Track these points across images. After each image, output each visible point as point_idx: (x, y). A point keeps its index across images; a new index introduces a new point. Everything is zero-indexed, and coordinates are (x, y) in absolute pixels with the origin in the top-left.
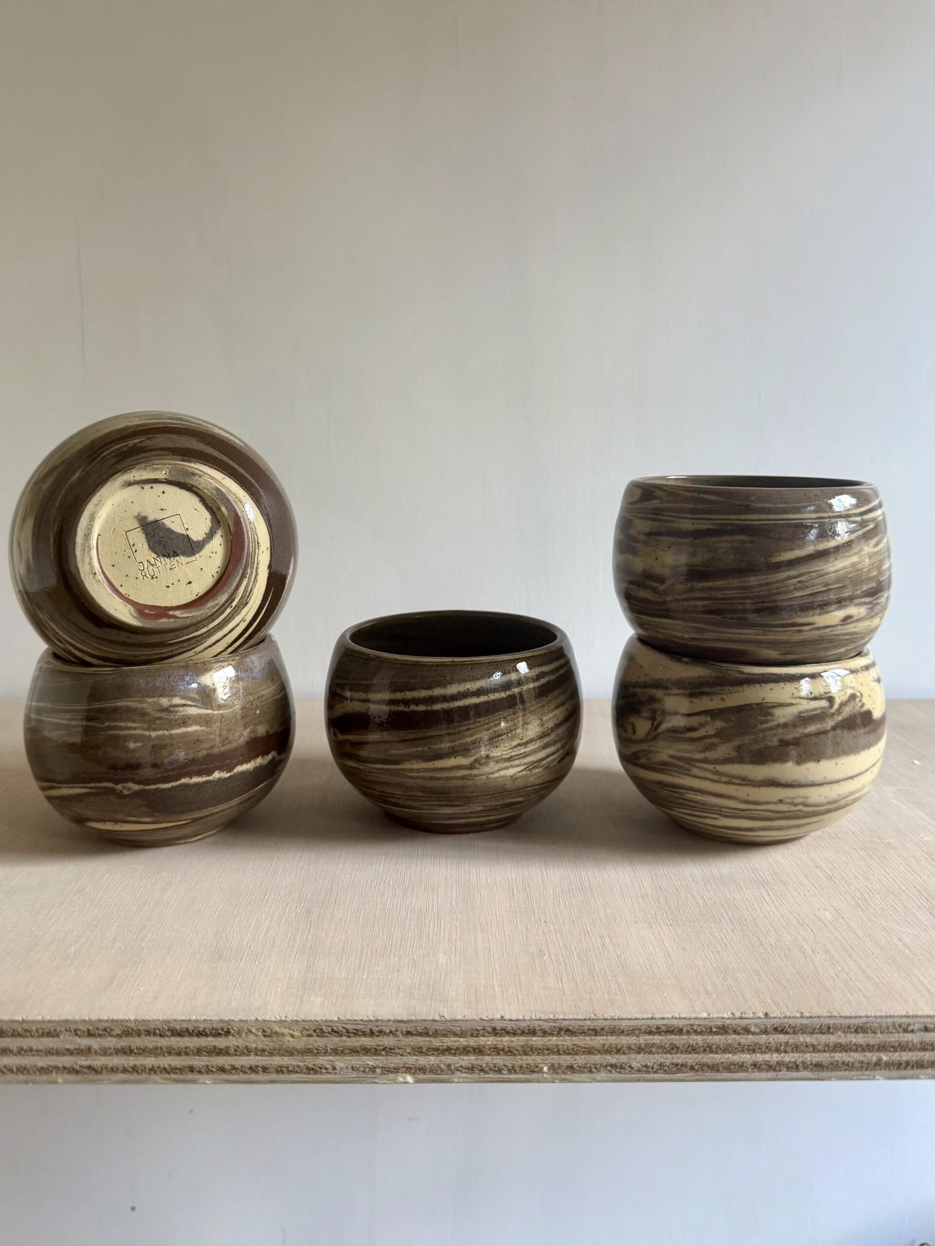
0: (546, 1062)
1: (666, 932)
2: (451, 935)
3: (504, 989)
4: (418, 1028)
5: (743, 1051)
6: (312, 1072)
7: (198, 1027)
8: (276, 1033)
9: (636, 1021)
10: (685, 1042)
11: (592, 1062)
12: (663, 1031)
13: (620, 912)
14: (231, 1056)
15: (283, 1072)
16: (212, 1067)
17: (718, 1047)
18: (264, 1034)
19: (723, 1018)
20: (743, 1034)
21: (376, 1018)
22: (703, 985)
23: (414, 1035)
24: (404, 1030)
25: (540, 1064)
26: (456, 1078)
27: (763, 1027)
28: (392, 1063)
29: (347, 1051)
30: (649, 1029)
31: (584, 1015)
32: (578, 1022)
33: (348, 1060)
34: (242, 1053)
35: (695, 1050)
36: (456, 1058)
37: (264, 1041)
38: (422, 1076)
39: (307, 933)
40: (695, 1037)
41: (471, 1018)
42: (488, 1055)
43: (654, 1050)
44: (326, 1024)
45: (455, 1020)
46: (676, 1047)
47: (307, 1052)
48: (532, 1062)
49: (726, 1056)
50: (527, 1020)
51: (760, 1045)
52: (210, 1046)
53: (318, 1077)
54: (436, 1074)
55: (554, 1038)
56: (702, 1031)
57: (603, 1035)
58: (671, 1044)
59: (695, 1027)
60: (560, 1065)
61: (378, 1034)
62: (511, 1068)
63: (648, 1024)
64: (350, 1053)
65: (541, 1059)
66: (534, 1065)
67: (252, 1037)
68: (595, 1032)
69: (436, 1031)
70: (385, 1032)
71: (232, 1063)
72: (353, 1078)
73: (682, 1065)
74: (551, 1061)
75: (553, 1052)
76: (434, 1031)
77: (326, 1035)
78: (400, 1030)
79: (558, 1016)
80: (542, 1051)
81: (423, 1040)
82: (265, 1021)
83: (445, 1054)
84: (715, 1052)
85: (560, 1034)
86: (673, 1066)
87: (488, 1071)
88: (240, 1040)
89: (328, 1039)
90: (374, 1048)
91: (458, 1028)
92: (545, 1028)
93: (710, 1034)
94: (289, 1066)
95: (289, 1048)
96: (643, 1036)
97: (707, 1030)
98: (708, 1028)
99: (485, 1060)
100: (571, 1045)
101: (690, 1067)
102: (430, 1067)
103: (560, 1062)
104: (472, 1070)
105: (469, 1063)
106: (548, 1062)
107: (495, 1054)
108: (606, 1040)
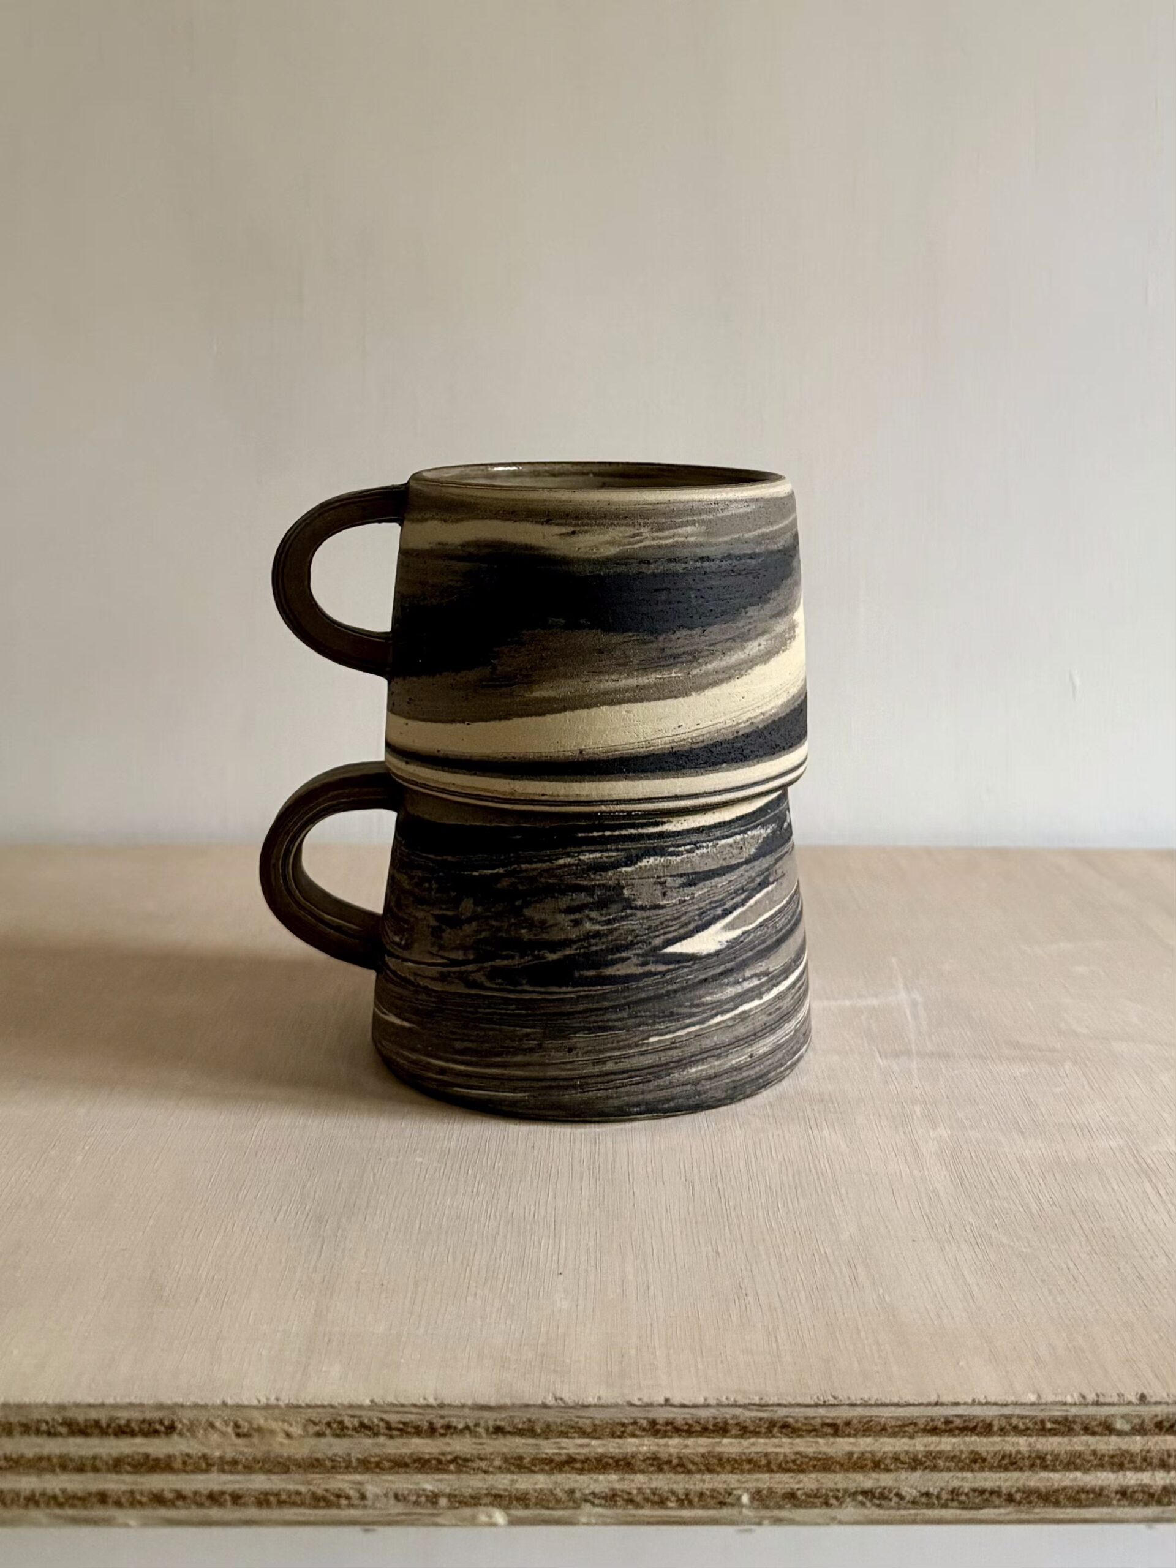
0: (743, 1485)
1: (968, 1257)
2: (577, 1262)
3: (672, 1352)
4: (517, 1420)
5: (1101, 1466)
6: (322, 1504)
7: (118, 1418)
8: (259, 1430)
9: (906, 1408)
10: (997, 1448)
11: (832, 1486)
12: (957, 1428)
14: (176, 1473)
15: (268, 1504)
16: (142, 1494)
17: (1056, 1457)
18: (237, 1430)
19: (1065, 1404)
20: (1102, 1435)
21: (439, 1402)
22: (1033, 1348)
23: (509, 1433)
24: (491, 1423)
25: (736, 1489)
26: (583, 1516)
27: (1137, 1421)
28: (468, 1487)
29: (387, 1464)
30: (931, 1424)
31: (815, 1397)
32: (803, 1409)
33: (387, 1481)
35: (1015, 1463)
36: (583, 1478)
37: (235, 1445)
38: (520, 1513)
39: (315, 1257)
40: (1015, 1439)
41: (611, 1401)
42: (642, 1472)
43: (941, 1463)
44: (350, 1412)
45: (583, 1406)
46: (981, 1458)
47: (313, 1466)
48: (720, 1486)
49: (1072, 1475)
50: (713, 1407)
51: (1132, 1455)
52: (138, 1453)
53: (333, 1512)
54: (548, 1508)
55: (762, 1441)
56: (1028, 1429)
57: (849, 1435)
58: (972, 1452)
59: (1014, 1421)
60: (771, 1491)
61: (442, 1431)
62: (683, 1497)
63: (930, 1414)
64: (391, 1468)
65: (738, 1481)
66: (725, 1492)
67: (215, 1437)
68: (836, 1429)
69: (548, 1426)
70: (455, 1428)
71: (178, 1486)
72: (399, 1514)
73: (992, 1493)
74: (755, 1484)
75: (759, 1467)
76: (544, 1426)
77: (350, 1432)
78: (482, 1424)
79: (768, 1399)
80: (739, 1464)
81: (523, 1444)
82: (239, 1407)
83: (564, 1469)
84: (1051, 1468)
85: (771, 1432)
86: (976, 1494)
87: (642, 1502)
88: (193, 1443)
89: (355, 1440)
90: (435, 1459)
91: (588, 1422)
92: (745, 1422)
93: (1043, 1433)
94: (282, 1493)
95: (281, 1457)
96: (922, 1437)
97: (1036, 1427)
98: (1038, 1421)
99: (636, 1481)
100: (791, 1453)
101: (1005, 1495)
102: (536, 1494)
103: (772, 1486)
104: (611, 1500)
105: (606, 1488)
106: (751, 1485)
107: (655, 1471)
108: (853, 1445)
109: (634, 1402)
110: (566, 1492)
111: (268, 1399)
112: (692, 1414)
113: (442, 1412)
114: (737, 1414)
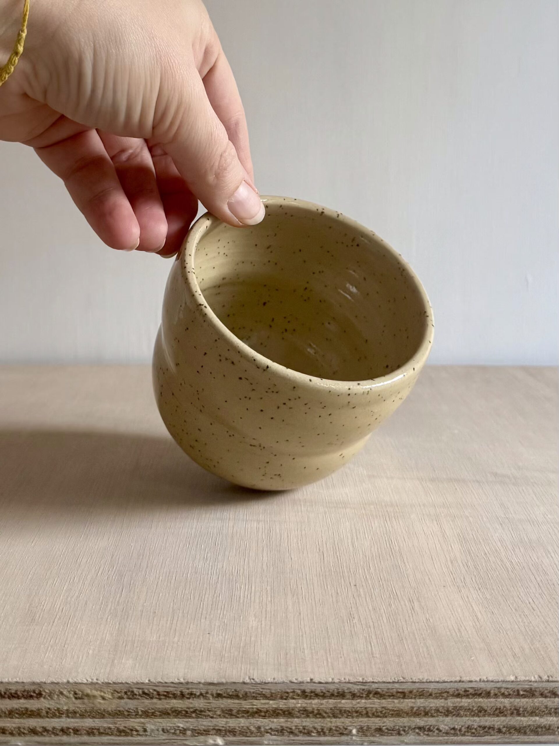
0: (354, 724)
1: (474, 596)
2: (261, 598)
3: (313, 651)
4: (228, 691)
5: (550, 714)
6: (123, 734)
7: (10, 689)
8: (88, 695)
9: (444, 684)
10: (492, 705)
11: (401, 724)
12: (471, 694)
13: (430, 577)
14: (42, 718)
15: (93, 734)
16: (24, 729)
17: (525, 710)
18: (76, 696)
19: (531, 682)
20: (550, 697)
21: (186, 681)
22: (511, 648)
23: (225, 697)
24: (215, 692)
25: (349, 726)
26: (266, 740)
28: (202, 725)
29: (158, 713)
30: (457, 692)
31: (393, 678)
32: (386, 684)
33: (159, 722)
34: (53, 716)
35: (503, 713)
36: (266, 721)
37: (74, 703)
38: (231, 738)
39: (118, 597)
40: (503, 700)
41: (281, 680)
42: (298, 717)
43: (462, 713)
44: (137, 686)
45: (265, 683)
46: (484, 710)
47: (118, 714)
48: (341, 725)
49: (534, 719)
50: (336, 683)
52: (21, 708)
53: (130, 738)
54: (246, 736)
55: (363, 701)
56: (510, 695)
57: (411, 698)
58: (479, 707)
59: (503, 691)
60: (369, 728)
61: (188, 696)
62: (320, 730)
63: (456, 687)
64: (160, 715)
65: (351, 722)
66: (344, 728)
67: (63, 700)
68: (403, 695)
69: (246, 694)
70: (195, 694)
71: (44, 725)
72: (164, 740)
73: (489, 728)
74: (359, 724)
75: (362, 715)
76: (244, 694)
77: (137, 697)
78: (210, 693)
79: (366, 679)
80: (351, 713)
81: (233, 703)
82: (76, 684)
83: (255, 716)
84: (522, 715)
85: (368, 696)
86: (481, 729)
87: (298, 733)
88: (52, 702)
89: (139, 701)
90: (184, 711)
91: (268, 691)
92: (354, 691)
93: (517, 697)
94: (100, 728)
95: (100, 710)
96: (451, 699)
97: (515, 694)
98: (516, 691)
99: (294, 722)
100: (379, 707)
101: (497, 729)
102: (240, 729)
103: (369, 724)
104: (281, 732)
105: (279, 726)
106: (357, 724)
107: (305, 717)
108: (414, 703)
109: (293, 681)
110: (256, 728)
111: (92, 680)
112: (325, 687)
113: (188, 686)
114: (350, 687)
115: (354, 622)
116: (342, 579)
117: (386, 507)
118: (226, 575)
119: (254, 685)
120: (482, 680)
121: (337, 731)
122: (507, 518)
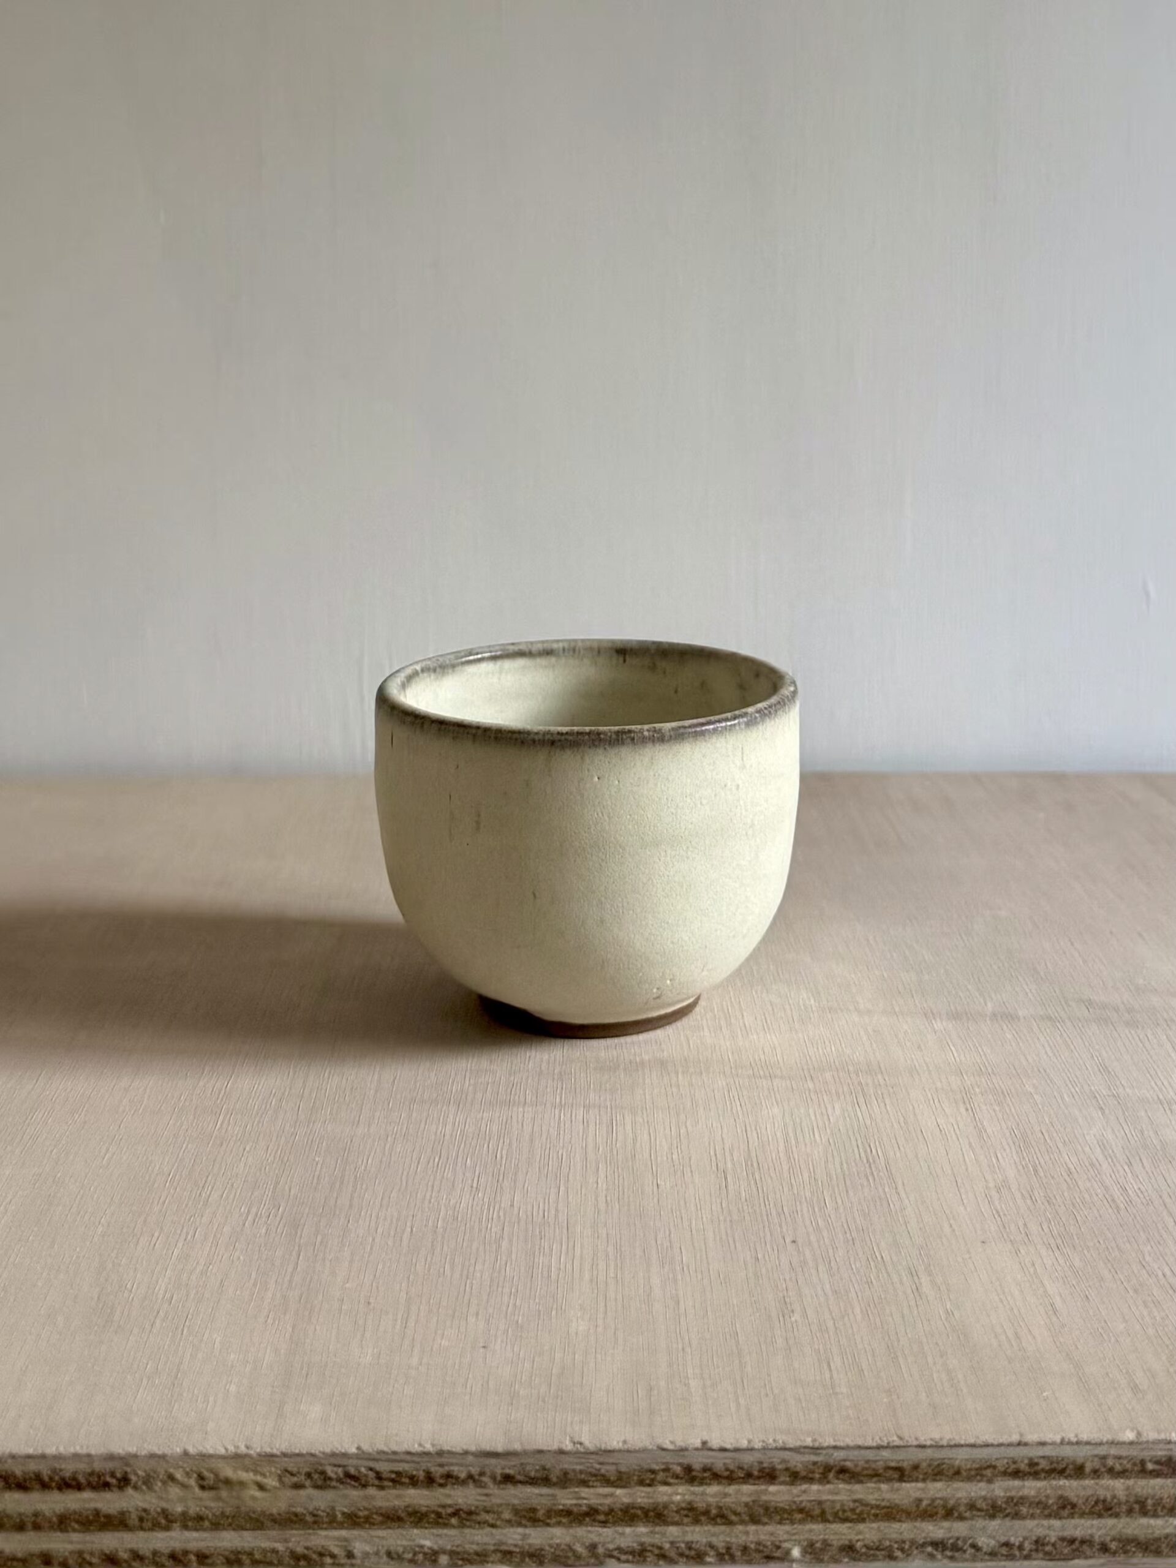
0: (794, 1538)
1: (1048, 1263)
2: (595, 1273)
3: (708, 1383)
4: (528, 1468)
6: (303, 1563)
7: (61, 1470)
8: (227, 1482)
10: (1090, 1492)
11: (894, 1536)
12: (1043, 1470)
13: (952, 1221)
14: (132, 1531)
16: (92, 1554)
17: (1158, 1502)
18: (201, 1482)
19: (1169, 1443)
21: (439, 1448)
22: (1127, 1372)
23: (520, 1482)
24: (499, 1471)
25: (785, 1541)
28: (472, 1543)
29: (379, 1519)
30: (1013, 1466)
31: (877, 1438)
32: (863, 1452)
33: (379, 1537)
35: (1110, 1509)
36: (608, 1532)
37: (201, 1499)
39: (290, 1270)
40: (1110, 1481)
41: (639, 1445)
42: (676, 1524)
43: (1024, 1510)
44: (333, 1461)
45: (606, 1451)
46: (1071, 1504)
47: (292, 1521)
48: (767, 1539)
50: (758, 1450)
52: (88, 1510)
55: (815, 1487)
56: (1125, 1471)
57: (917, 1480)
58: (1061, 1497)
59: (1110, 1462)
60: (826, 1544)
61: (442, 1481)
62: (724, 1551)
63: (1011, 1456)
64: (382, 1523)
65: (788, 1533)
66: (773, 1543)
67: (174, 1491)
68: (901, 1474)
69: (566, 1474)
70: (457, 1478)
71: (134, 1546)
73: (1083, 1542)
74: (807, 1536)
75: (812, 1517)
76: (561, 1474)
77: (334, 1483)
78: (487, 1471)
79: (820, 1440)
80: (789, 1514)
81: (537, 1494)
82: (204, 1457)
83: (585, 1522)
84: (1152, 1513)
85: (826, 1477)
86: (1065, 1544)
87: (675, 1557)
88: (148, 1497)
89: (339, 1492)
90: (433, 1512)
91: (612, 1468)
92: (796, 1466)
93: (1144, 1475)
94: (255, 1552)
95: (254, 1512)
96: (1002, 1480)
97: (1136, 1468)
98: (1138, 1462)
99: (668, 1534)
100: (848, 1501)
101: (1098, 1544)
102: (553, 1550)
103: (827, 1537)
104: (640, 1556)
105: (633, 1542)
106: (802, 1537)
107: (692, 1523)
108: (923, 1489)
109: (665, 1446)
111: (237, 1447)
112: (734, 1459)
113: (441, 1460)
114: (786, 1457)
115: (793, 1319)
116: (767, 1229)
117: (857, 1075)
118: (519, 1223)
119: (581, 1455)
120: (1067, 1440)
121: (758, 1551)
122: (1114, 1096)
